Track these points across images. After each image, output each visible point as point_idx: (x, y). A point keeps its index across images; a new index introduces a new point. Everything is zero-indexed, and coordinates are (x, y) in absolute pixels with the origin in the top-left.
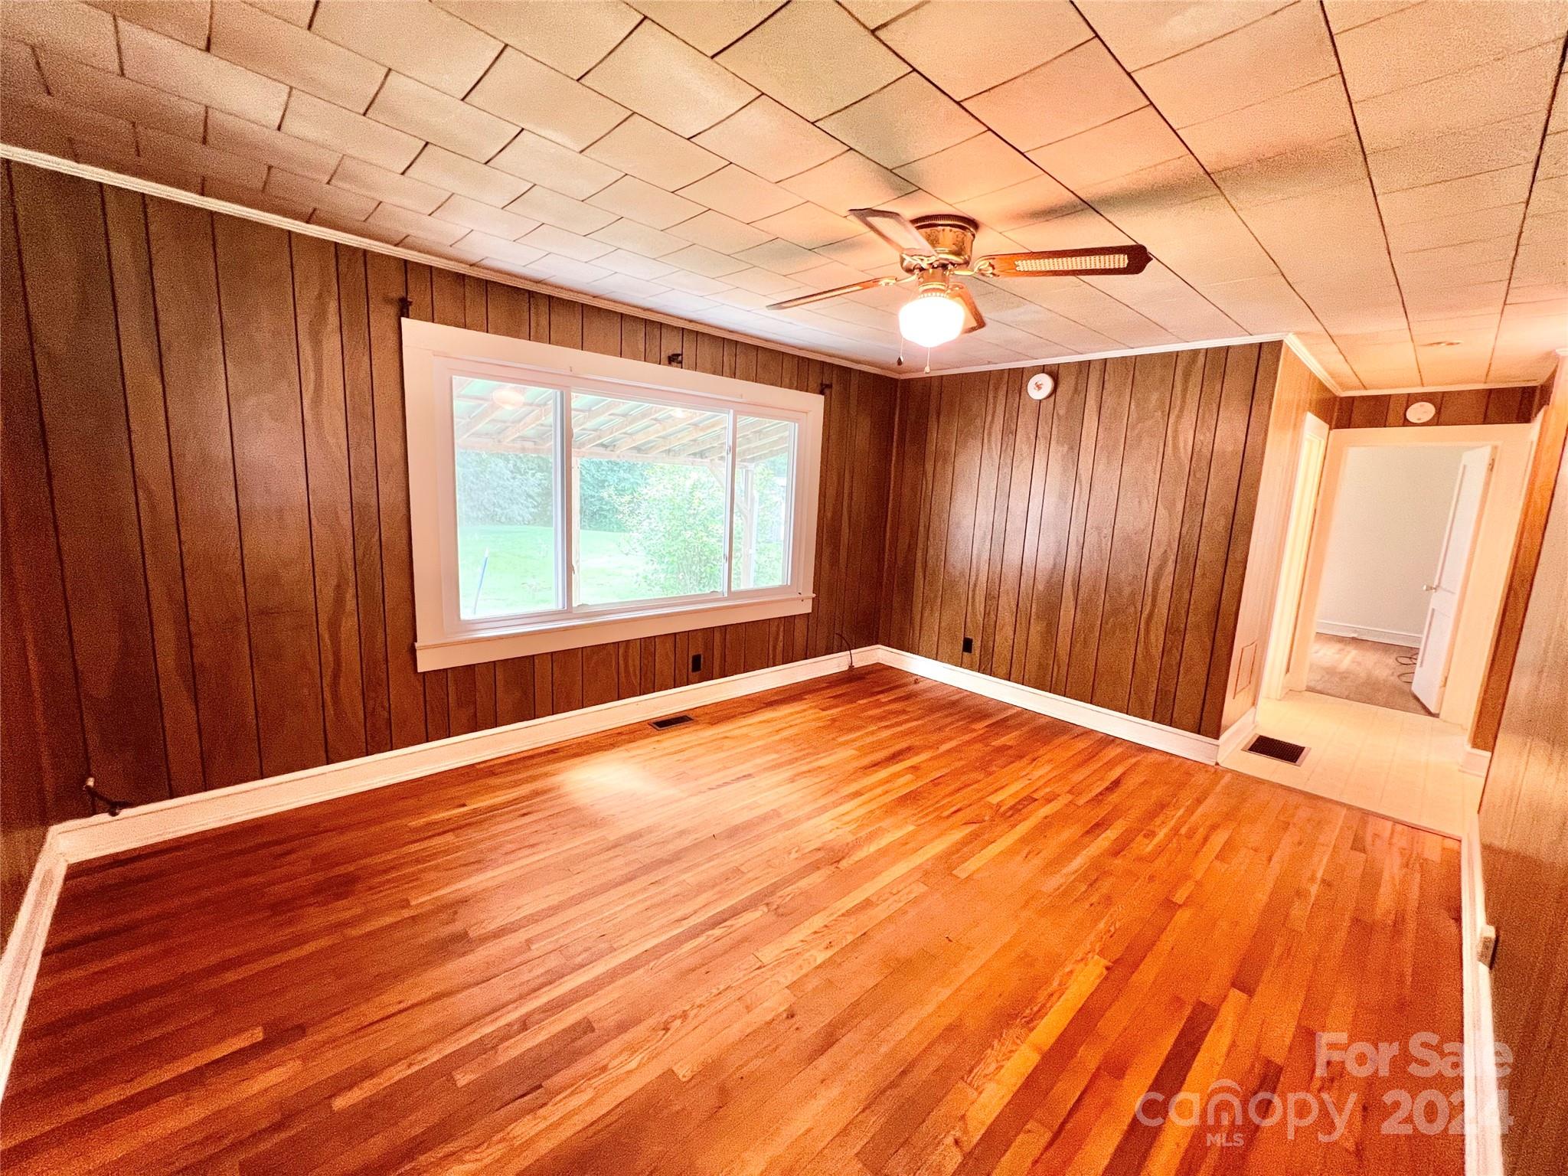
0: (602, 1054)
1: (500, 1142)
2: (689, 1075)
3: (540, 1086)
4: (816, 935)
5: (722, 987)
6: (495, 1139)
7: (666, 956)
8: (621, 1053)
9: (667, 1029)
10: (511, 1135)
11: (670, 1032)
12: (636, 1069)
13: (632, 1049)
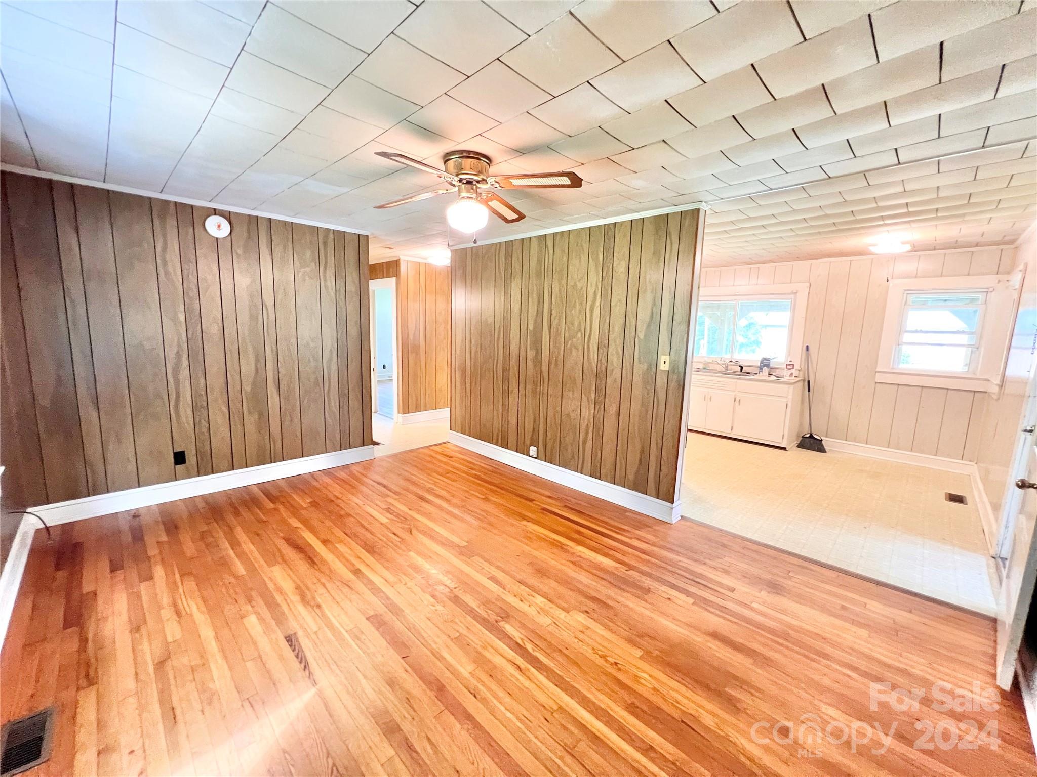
0: (646, 693)
1: (722, 731)
2: (639, 650)
3: (682, 721)
4: (523, 599)
5: (576, 641)
6: (722, 734)
7: (559, 672)
8: (641, 684)
9: (616, 664)
10: (715, 726)
11: (617, 661)
12: (646, 673)
13: (636, 678)
